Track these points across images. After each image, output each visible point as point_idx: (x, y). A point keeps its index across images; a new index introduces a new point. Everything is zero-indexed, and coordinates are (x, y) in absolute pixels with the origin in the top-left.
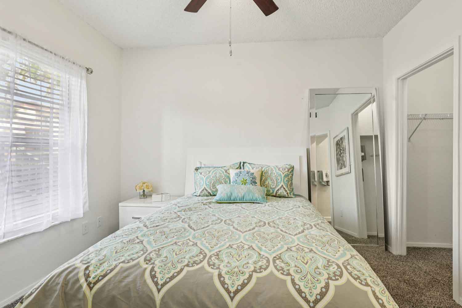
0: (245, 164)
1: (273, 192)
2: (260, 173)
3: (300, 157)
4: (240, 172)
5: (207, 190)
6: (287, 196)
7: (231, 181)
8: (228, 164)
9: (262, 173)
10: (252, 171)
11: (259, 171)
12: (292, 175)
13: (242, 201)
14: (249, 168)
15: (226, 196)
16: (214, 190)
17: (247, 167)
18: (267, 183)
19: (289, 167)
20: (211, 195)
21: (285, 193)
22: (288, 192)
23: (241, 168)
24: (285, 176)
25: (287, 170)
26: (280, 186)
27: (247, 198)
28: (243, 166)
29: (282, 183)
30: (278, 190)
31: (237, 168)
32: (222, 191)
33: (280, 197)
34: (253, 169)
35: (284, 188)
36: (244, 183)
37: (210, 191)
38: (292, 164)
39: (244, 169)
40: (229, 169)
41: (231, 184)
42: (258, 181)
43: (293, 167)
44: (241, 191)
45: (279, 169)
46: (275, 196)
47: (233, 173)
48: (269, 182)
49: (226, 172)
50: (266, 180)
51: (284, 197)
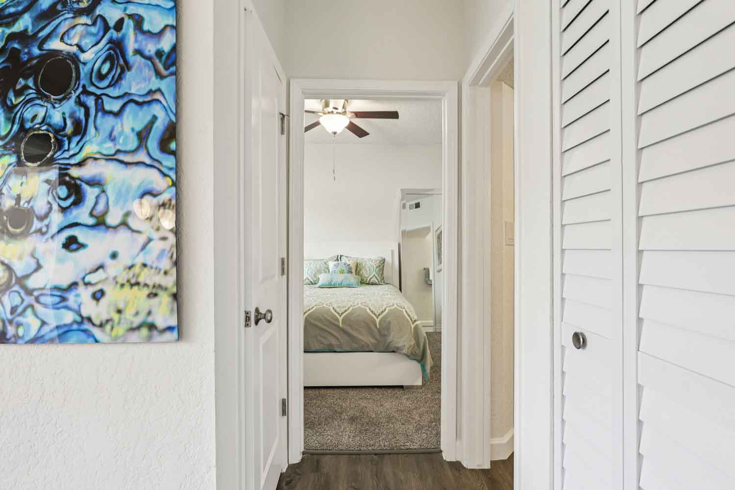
0: (342, 257)
1: (367, 280)
2: (355, 265)
3: (392, 251)
4: (338, 264)
5: (308, 279)
6: (378, 283)
7: (331, 271)
8: (326, 257)
9: (357, 264)
10: (348, 263)
11: (354, 263)
12: (384, 266)
13: (340, 286)
14: (346, 261)
15: (327, 283)
16: (315, 279)
17: (344, 260)
18: (361, 272)
19: (380, 259)
20: (312, 284)
21: (377, 281)
22: (380, 280)
23: (338, 260)
24: (377, 267)
25: (378, 262)
26: (373, 274)
27: (344, 283)
28: (340, 259)
29: (374, 273)
30: (371, 279)
31: (335, 261)
32: (323, 278)
33: (372, 284)
34: (349, 261)
35: (376, 277)
36: (342, 272)
37: (312, 280)
38: (384, 257)
39: (341, 261)
40: (328, 262)
41: (330, 273)
42: (354, 270)
43: (384, 260)
44: (339, 278)
45: (372, 261)
46: (368, 284)
47: (331, 264)
48: (363, 272)
49: (325, 263)
50: (361, 270)
51: (376, 284)
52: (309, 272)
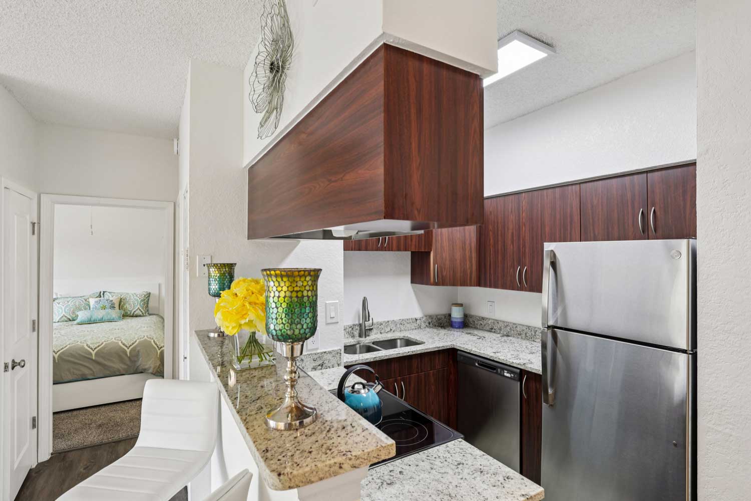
0: (105, 293)
1: (131, 313)
2: (119, 300)
3: (160, 285)
4: (100, 301)
5: (66, 317)
6: (142, 315)
7: (91, 307)
8: (86, 293)
9: (121, 299)
10: (111, 299)
11: (118, 298)
12: (148, 299)
13: (101, 321)
14: (109, 297)
15: (86, 318)
16: (74, 316)
17: (107, 296)
18: (125, 307)
19: (145, 294)
20: (70, 320)
21: (141, 313)
22: (144, 312)
23: (101, 297)
24: (142, 301)
25: (143, 296)
26: (137, 308)
27: (106, 318)
28: (103, 294)
29: (139, 306)
30: (135, 311)
31: (97, 297)
32: (82, 315)
33: (136, 316)
34: (112, 297)
35: (140, 310)
36: (104, 308)
37: (69, 317)
38: (149, 291)
39: (104, 297)
40: (88, 298)
41: (91, 309)
42: (117, 306)
43: (150, 293)
44: (100, 314)
45: (137, 296)
46: (132, 316)
47: (92, 301)
48: (127, 306)
49: (86, 300)
50: (124, 304)
51: (140, 316)
52: (66, 310)
